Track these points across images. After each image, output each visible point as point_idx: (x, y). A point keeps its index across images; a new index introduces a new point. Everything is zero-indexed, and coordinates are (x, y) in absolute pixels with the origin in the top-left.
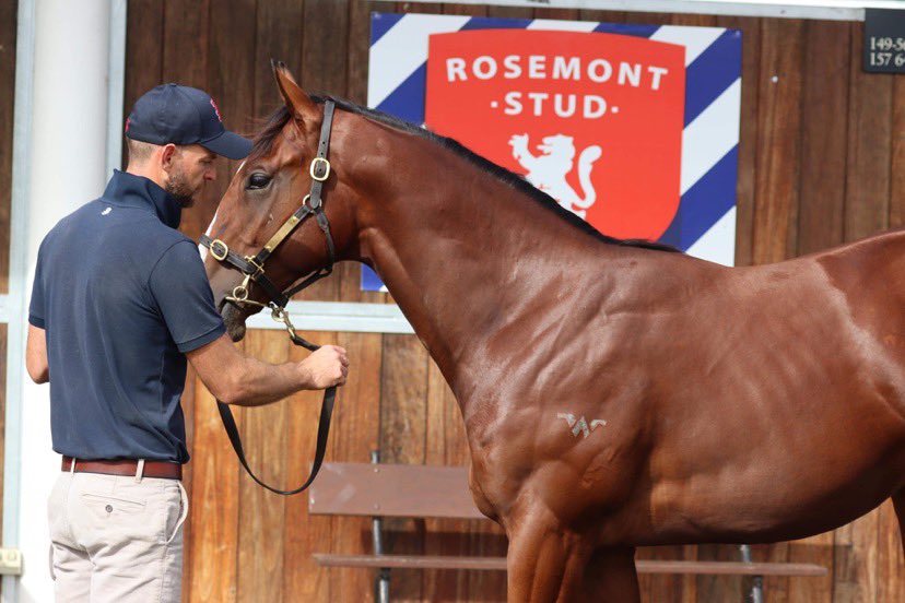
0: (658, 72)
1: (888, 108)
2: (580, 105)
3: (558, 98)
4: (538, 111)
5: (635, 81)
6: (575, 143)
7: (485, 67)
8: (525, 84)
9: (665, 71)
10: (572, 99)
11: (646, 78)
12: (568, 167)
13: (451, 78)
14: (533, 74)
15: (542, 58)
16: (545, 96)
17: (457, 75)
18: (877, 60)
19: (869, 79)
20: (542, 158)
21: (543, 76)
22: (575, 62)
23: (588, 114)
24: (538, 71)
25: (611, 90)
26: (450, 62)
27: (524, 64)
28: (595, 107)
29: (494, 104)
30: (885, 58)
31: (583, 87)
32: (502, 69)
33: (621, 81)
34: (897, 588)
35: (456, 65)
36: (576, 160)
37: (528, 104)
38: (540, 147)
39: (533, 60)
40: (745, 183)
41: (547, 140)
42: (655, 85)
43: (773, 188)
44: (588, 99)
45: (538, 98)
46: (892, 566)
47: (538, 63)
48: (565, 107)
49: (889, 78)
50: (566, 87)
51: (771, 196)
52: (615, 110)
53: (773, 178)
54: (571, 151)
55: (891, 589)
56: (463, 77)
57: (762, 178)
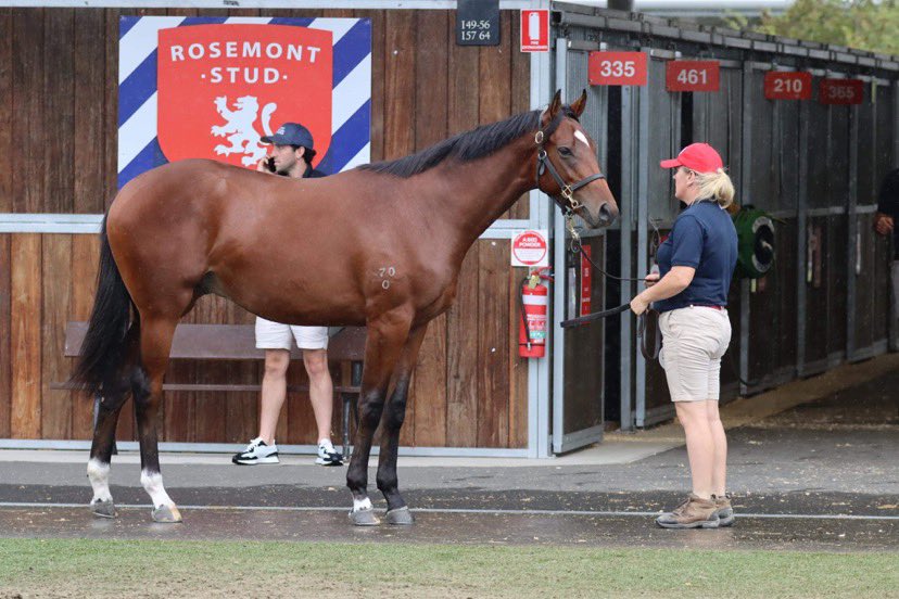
0: (314, 50)
1: (476, 70)
2: (261, 75)
3: (247, 70)
4: (233, 80)
5: (298, 57)
6: (258, 102)
7: (196, 51)
8: (223, 62)
9: (319, 50)
10: (256, 71)
11: (306, 54)
12: (255, 117)
13: (174, 59)
14: (229, 55)
15: (235, 44)
16: (237, 69)
17: (178, 57)
18: (466, 36)
19: (462, 49)
20: (236, 112)
21: (235, 55)
22: (257, 45)
23: (267, 81)
24: (232, 52)
25: (282, 64)
26: (173, 48)
27: (223, 48)
28: (271, 75)
29: (203, 76)
30: (472, 35)
31: (263, 62)
32: (208, 51)
33: (289, 57)
34: (492, 406)
35: (177, 50)
36: (259, 113)
37: (226, 75)
38: (235, 105)
39: (229, 44)
40: (378, 125)
41: (240, 100)
42: (312, 59)
43: (396, 128)
44: (267, 71)
45: (233, 71)
46: (488, 393)
47: (232, 47)
48: (251, 77)
49: (476, 48)
50: (251, 62)
51: (395, 133)
52: (285, 77)
53: (396, 122)
54: (257, 107)
55: (488, 408)
56: (182, 58)
57: (389, 121)
